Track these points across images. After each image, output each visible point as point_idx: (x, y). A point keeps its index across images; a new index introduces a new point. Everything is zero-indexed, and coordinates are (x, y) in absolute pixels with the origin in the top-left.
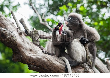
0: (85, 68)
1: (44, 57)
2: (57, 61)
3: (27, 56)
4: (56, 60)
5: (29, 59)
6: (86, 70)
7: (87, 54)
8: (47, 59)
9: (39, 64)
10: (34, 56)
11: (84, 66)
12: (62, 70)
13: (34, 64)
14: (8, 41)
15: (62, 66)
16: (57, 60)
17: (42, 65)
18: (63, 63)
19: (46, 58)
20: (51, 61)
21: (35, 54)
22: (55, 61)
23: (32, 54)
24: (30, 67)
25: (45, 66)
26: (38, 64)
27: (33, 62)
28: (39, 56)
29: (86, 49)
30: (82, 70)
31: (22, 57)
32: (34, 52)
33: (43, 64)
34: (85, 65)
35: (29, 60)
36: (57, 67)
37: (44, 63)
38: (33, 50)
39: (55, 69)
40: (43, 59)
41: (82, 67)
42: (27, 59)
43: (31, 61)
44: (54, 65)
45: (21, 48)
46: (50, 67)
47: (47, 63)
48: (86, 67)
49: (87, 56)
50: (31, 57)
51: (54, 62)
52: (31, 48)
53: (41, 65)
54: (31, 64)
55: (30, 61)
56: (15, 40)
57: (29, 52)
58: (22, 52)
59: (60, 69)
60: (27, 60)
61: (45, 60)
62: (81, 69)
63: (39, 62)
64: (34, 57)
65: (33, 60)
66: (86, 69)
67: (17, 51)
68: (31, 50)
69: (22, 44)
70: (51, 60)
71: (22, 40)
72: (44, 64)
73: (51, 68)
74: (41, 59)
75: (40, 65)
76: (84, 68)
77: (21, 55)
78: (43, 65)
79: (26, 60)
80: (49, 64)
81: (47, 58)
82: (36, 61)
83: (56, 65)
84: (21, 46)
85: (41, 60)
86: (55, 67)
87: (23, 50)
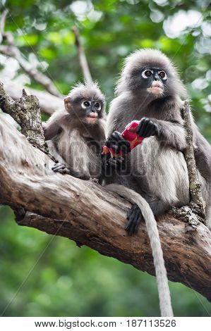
0: (187, 221)
1: (64, 187)
2: (103, 199)
3: (14, 184)
4: (99, 196)
5: (20, 193)
6: (190, 228)
7: (190, 178)
8: (73, 191)
9: (49, 208)
10: (36, 182)
11: (183, 215)
12: (118, 226)
13: (33, 206)
15: (119, 216)
17: (57, 211)
18: (120, 203)
19: (69, 189)
20: (86, 199)
21: (38, 175)
22: (96, 198)
23: (28, 175)
24: (24, 216)
25: (67, 213)
26: (47, 206)
27: (30, 202)
28: (49, 182)
29: (187, 160)
30: (176, 226)
32: (34, 171)
33: (60, 209)
34: (188, 213)
35: (20, 196)
36: (104, 217)
37: (65, 204)
38: (30, 163)
39: (97, 223)
40: (62, 193)
41: (177, 218)
42: (14, 191)
43: (26, 199)
44: (95, 210)
46: (81, 217)
47: (73, 206)
48: (190, 218)
49: (190, 182)
50: (26, 187)
51: (94, 203)
52: (24, 157)
53: (54, 210)
54: (23, 206)
55: (21, 198)
57: (21, 170)
59: (113, 223)
60: (14, 196)
61: (68, 194)
62: (174, 224)
63: (48, 203)
64: (35, 186)
65: (30, 195)
66: (190, 225)
68: (24, 164)
70: (87, 195)
72: (63, 209)
73: (86, 219)
74: (56, 191)
75: (52, 212)
76: (183, 221)
78: (61, 211)
79: (10, 193)
80: (78, 207)
81: (73, 188)
82: (40, 198)
83: (99, 210)
85: (54, 195)
86: (96, 217)
87: (2, 165)
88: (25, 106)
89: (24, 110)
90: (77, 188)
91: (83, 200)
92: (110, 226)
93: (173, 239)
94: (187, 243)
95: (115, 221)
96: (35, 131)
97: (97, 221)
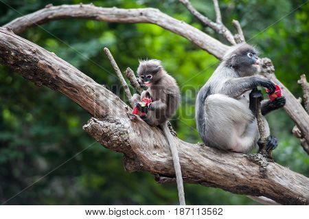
0: (260, 165)
1: (182, 157)
2: (207, 157)
3: (151, 163)
4: (204, 156)
6: (262, 169)
8: (187, 158)
9: (174, 171)
10: (164, 157)
11: (258, 161)
12: (218, 174)
14: (115, 145)
15: (217, 167)
16: (206, 154)
18: (218, 158)
19: (185, 158)
20: (196, 161)
21: (165, 152)
22: (202, 158)
23: (159, 154)
25: (185, 172)
27: (162, 170)
29: (258, 122)
30: (254, 168)
31: (141, 165)
32: (162, 150)
34: (260, 159)
35: (155, 168)
36: (208, 170)
37: (183, 167)
38: (159, 145)
40: (181, 161)
41: (254, 162)
42: (151, 167)
43: (159, 169)
44: (202, 167)
45: (138, 149)
46: (194, 173)
47: (188, 167)
48: (262, 162)
50: (158, 162)
51: (201, 163)
52: (155, 143)
54: (158, 173)
55: (157, 169)
56: (126, 141)
57: (154, 152)
58: (141, 156)
59: (214, 173)
60: (152, 169)
61: (184, 161)
62: (253, 166)
64: (164, 160)
65: (161, 167)
66: (262, 167)
67: (132, 157)
68: (156, 147)
72: (183, 170)
73: (197, 173)
76: (258, 164)
77: (139, 162)
79: (149, 168)
80: (191, 167)
81: (187, 156)
82: (168, 167)
83: (205, 167)
84: (138, 146)
86: (203, 171)
87: (143, 152)
90: (190, 156)
91: (194, 163)
92: (212, 174)
93: (252, 176)
94: (261, 177)
95: (215, 171)
97: (204, 173)
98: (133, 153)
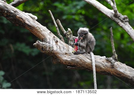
1: (77, 58)
2: (88, 59)
3: (63, 60)
6: (112, 64)
11: (110, 61)
16: (88, 57)
17: (76, 64)
19: (79, 59)
20: (83, 60)
21: (70, 56)
23: (67, 57)
25: (79, 65)
26: (73, 64)
27: (68, 63)
28: (73, 58)
30: (109, 64)
31: (59, 61)
37: (78, 62)
40: (77, 60)
45: (58, 54)
46: (82, 65)
50: (67, 60)
51: (86, 61)
52: (66, 52)
54: (67, 65)
55: (66, 63)
56: (52, 51)
57: (65, 56)
61: (78, 60)
64: (69, 59)
66: (112, 63)
67: (55, 57)
68: (66, 54)
69: (58, 50)
71: (59, 47)
73: (84, 65)
74: (75, 60)
77: (58, 59)
78: (77, 64)
79: (63, 62)
80: (81, 63)
81: (79, 58)
82: (71, 62)
84: (58, 53)
86: (86, 64)
87: (60, 56)
88: (68, 34)
89: (68, 35)
90: (81, 58)
93: (108, 67)
94: (112, 68)
96: (71, 40)
97: (87, 65)
98: (56, 56)
